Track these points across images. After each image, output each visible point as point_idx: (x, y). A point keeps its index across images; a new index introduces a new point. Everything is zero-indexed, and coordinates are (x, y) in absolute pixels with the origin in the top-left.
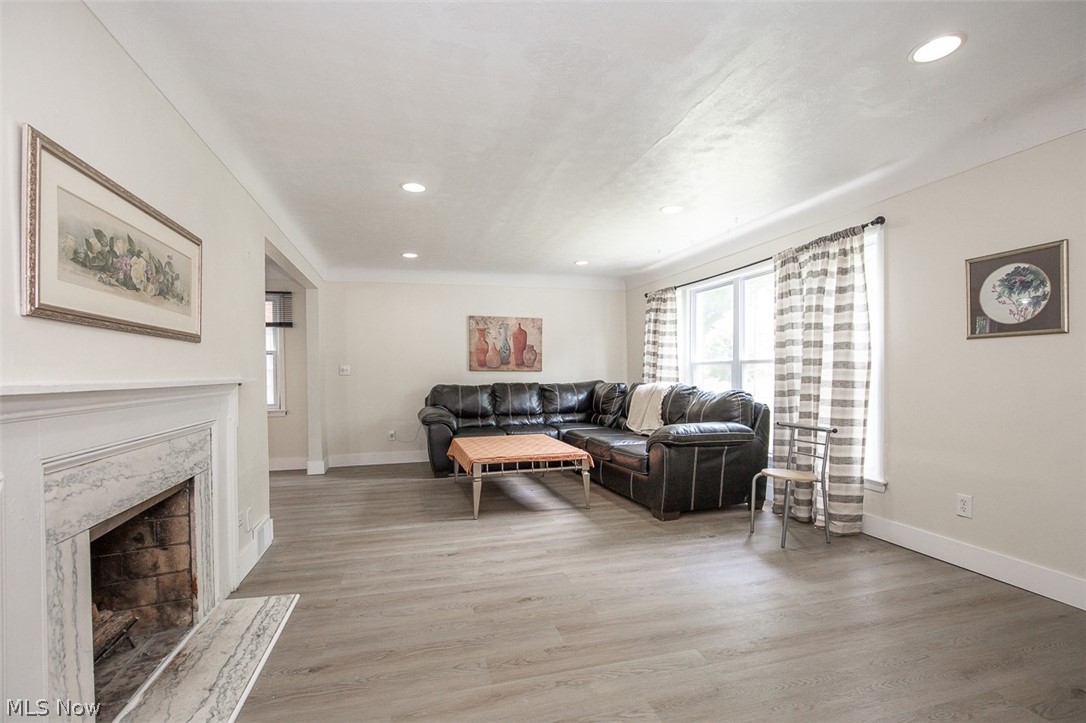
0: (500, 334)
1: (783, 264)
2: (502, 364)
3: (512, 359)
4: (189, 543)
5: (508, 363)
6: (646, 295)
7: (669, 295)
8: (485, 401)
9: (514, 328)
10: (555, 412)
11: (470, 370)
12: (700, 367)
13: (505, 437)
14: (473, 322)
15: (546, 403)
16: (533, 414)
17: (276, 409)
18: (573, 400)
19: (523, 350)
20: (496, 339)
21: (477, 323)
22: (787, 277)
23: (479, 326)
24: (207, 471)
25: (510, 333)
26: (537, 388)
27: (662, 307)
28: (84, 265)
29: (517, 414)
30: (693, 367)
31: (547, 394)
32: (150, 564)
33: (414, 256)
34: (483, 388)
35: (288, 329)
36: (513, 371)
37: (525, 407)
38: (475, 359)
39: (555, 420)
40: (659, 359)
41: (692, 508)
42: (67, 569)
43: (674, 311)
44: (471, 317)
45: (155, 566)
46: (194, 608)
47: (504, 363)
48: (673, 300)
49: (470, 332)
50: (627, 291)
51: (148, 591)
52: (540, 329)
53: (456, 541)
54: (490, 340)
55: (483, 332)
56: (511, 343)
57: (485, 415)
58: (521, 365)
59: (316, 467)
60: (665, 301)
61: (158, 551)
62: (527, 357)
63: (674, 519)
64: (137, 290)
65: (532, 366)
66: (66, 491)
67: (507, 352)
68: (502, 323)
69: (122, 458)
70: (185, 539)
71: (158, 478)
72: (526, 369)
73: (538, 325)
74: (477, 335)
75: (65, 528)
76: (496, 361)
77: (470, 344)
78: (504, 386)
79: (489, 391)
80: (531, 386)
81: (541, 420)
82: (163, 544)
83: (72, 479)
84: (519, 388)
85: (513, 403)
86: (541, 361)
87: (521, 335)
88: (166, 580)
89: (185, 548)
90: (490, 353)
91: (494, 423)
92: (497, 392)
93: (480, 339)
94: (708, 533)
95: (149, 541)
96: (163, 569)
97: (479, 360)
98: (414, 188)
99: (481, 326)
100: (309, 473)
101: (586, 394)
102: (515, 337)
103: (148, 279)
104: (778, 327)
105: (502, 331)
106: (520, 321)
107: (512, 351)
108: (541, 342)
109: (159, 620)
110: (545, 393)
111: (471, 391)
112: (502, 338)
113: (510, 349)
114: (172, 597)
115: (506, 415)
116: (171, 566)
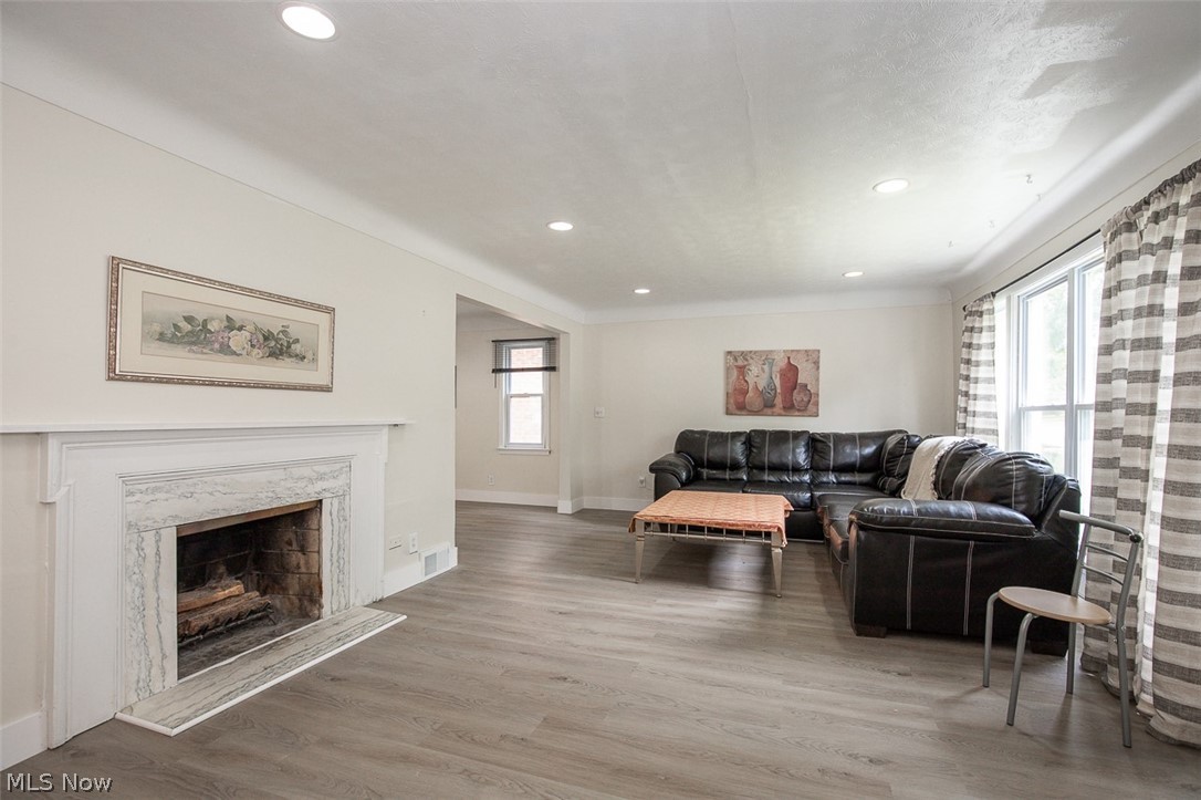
0: (763, 370)
1: (1114, 236)
2: (766, 406)
3: (779, 401)
4: (319, 552)
5: (773, 406)
6: (964, 309)
7: (986, 306)
8: (738, 451)
9: (782, 363)
10: (827, 470)
11: (727, 414)
12: (1033, 413)
13: (740, 494)
14: (730, 358)
15: (816, 457)
16: (797, 470)
17: (542, 448)
18: (855, 454)
19: (793, 389)
20: (758, 377)
21: (736, 360)
22: (1119, 258)
23: (738, 363)
24: (342, 496)
25: (776, 369)
26: (806, 437)
27: (977, 325)
28: (170, 341)
29: (775, 468)
30: (1020, 414)
31: (819, 445)
32: (295, 563)
33: (647, 291)
34: (736, 435)
35: (553, 373)
36: (780, 415)
37: (784, 460)
38: (732, 401)
39: (825, 479)
40: (971, 402)
41: (909, 626)
42: (150, 551)
43: (992, 329)
44: (729, 353)
45: (298, 567)
46: (321, 607)
47: (767, 406)
48: (992, 312)
49: (728, 370)
50: (953, 304)
51: (293, 584)
52: (817, 363)
53: (585, 601)
54: (751, 378)
55: (742, 370)
56: (777, 382)
57: (735, 466)
58: (789, 408)
59: (566, 507)
60: (981, 314)
61: (300, 554)
62: (798, 399)
63: (878, 636)
64: (238, 355)
65: (805, 409)
66: (151, 497)
67: (772, 393)
68: (767, 357)
69: (219, 479)
70: (316, 549)
71: (267, 497)
72: (797, 413)
73: (814, 358)
74: (735, 373)
75: (149, 523)
76: (758, 403)
77: (727, 384)
78: (762, 433)
79: (743, 439)
80: (797, 435)
81: (807, 478)
82: (303, 550)
83: (156, 490)
84: (781, 437)
85: (770, 455)
86: (817, 404)
87: (791, 371)
88: (305, 578)
89: (316, 554)
90: (750, 394)
91: (745, 478)
92: (751, 440)
93: (738, 378)
94: (902, 668)
95: (295, 546)
96: (303, 570)
97: (738, 403)
98: (561, 226)
99: (740, 363)
100: (559, 511)
101: (874, 448)
102: (783, 374)
103: (253, 346)
104: (1100, 348)
105: (766, 367)
106: (789, 354)
107: (779, 391)
108: (818, 380)
109: (300, 608)
110: (815, 443)
111: (721, 438)
112: (766, 376)
113: (775, 389)
114: (308, 593)
115: (761, 468)
116: (308, 569)
